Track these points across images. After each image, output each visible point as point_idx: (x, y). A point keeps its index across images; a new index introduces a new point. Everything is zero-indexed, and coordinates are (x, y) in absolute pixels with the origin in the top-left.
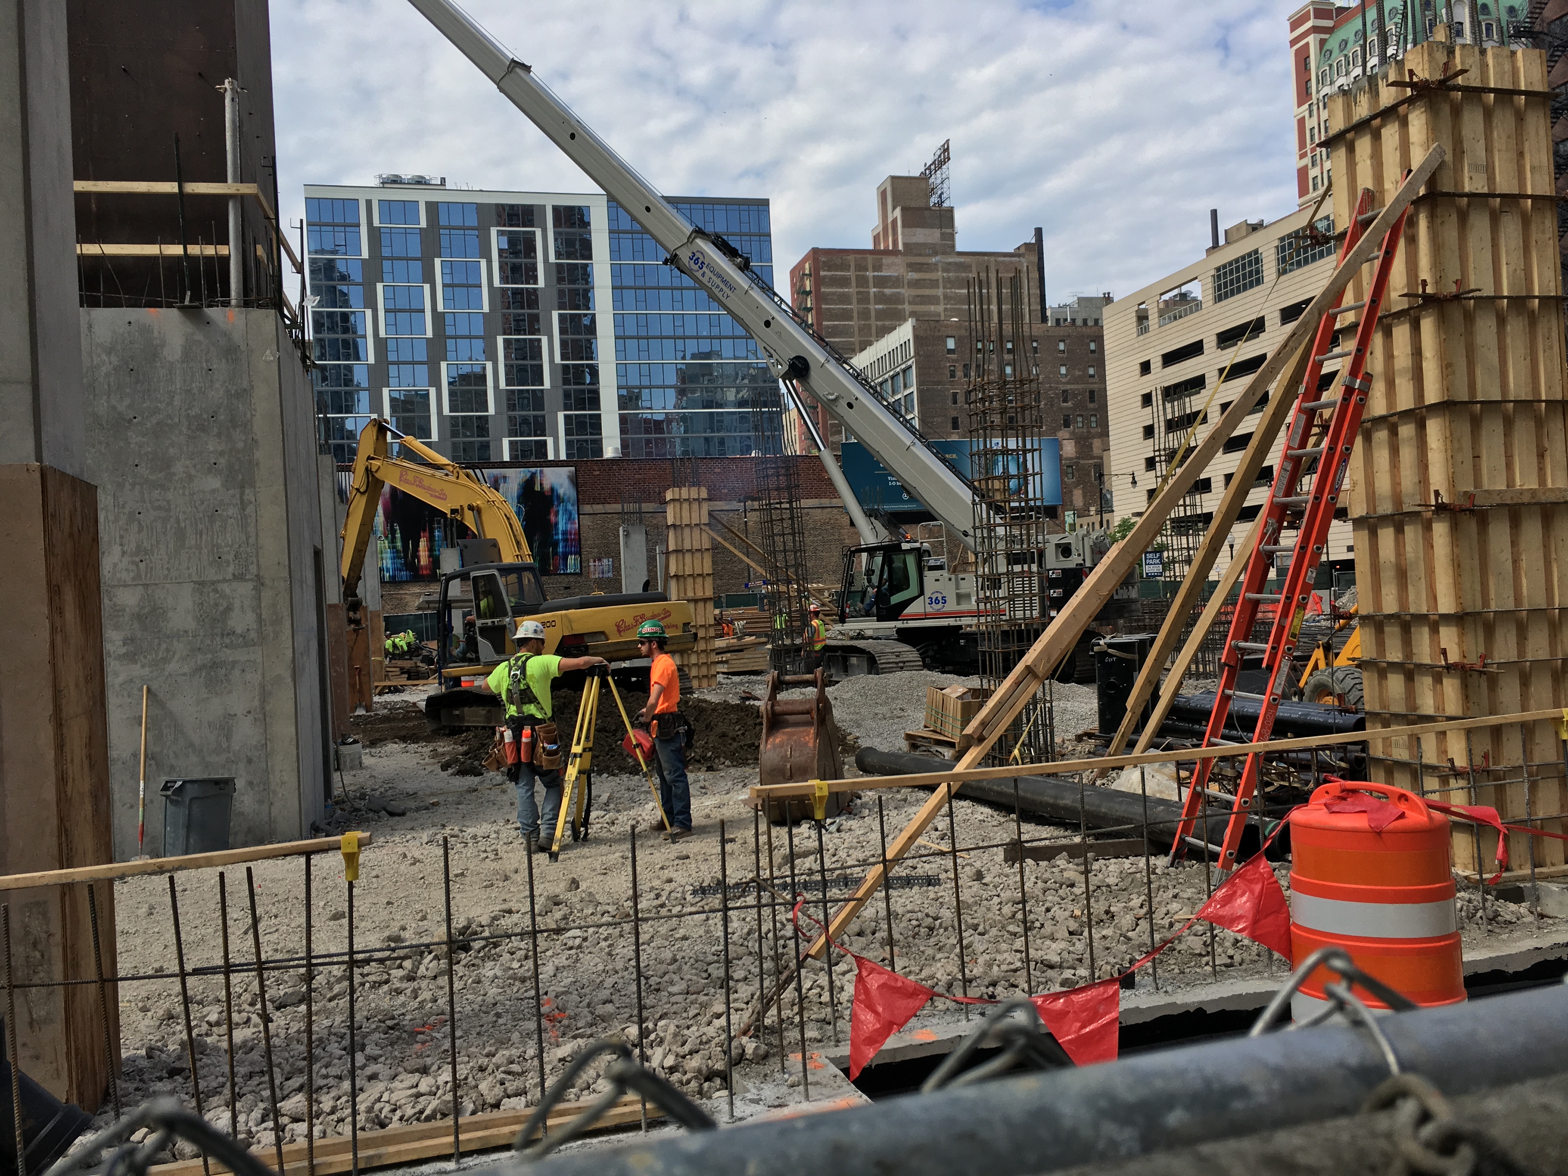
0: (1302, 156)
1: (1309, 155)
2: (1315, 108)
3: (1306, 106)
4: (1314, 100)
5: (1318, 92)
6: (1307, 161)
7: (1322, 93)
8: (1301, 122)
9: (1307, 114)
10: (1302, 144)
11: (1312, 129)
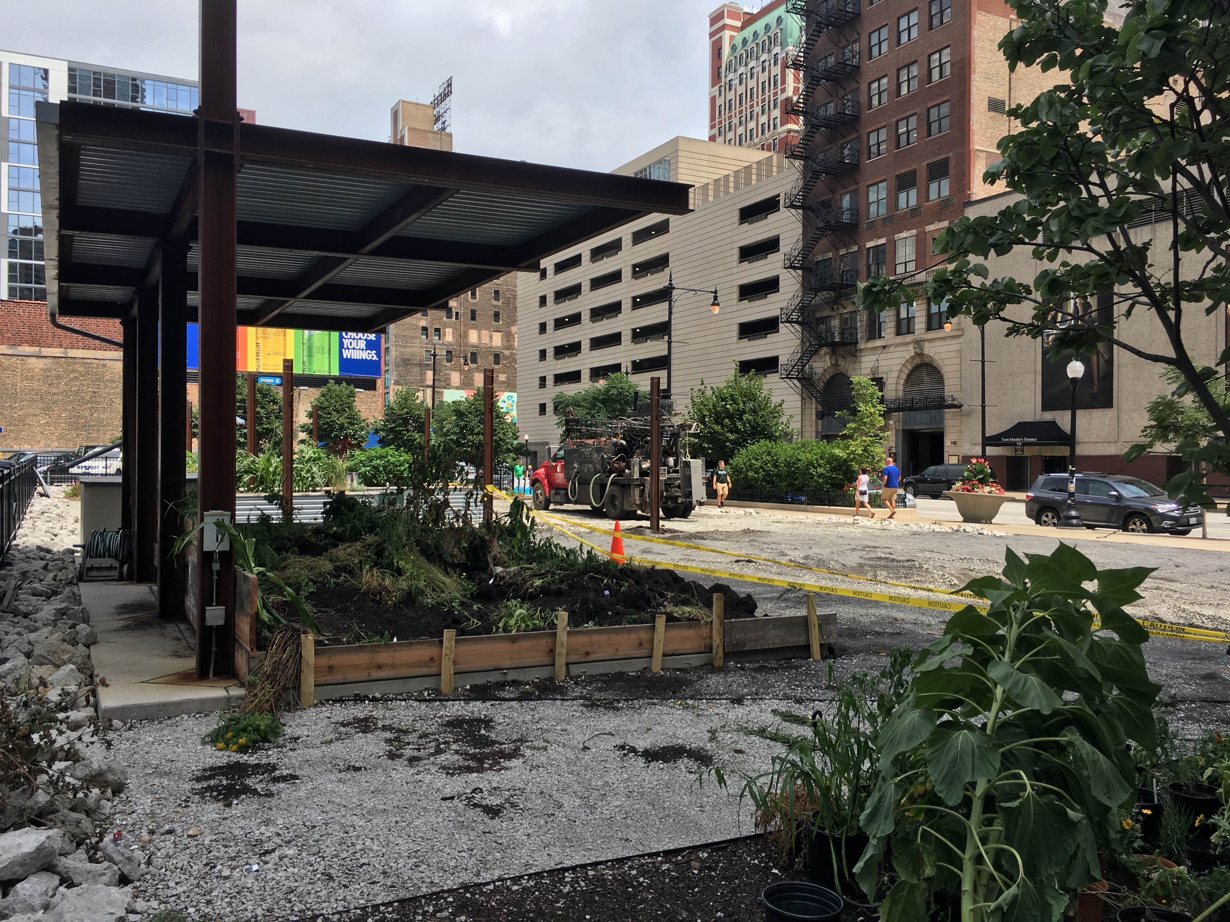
0: (712, 127)
1: (717, 127)
2: (723, 89)
3: (717, 87)
4: (723, 84)
5: (726, 77)
6: (715, 131)
7: (729, 78)
8: (713, 100)
9: (717, 93)
10: (713, 118)
11: (720, 106)
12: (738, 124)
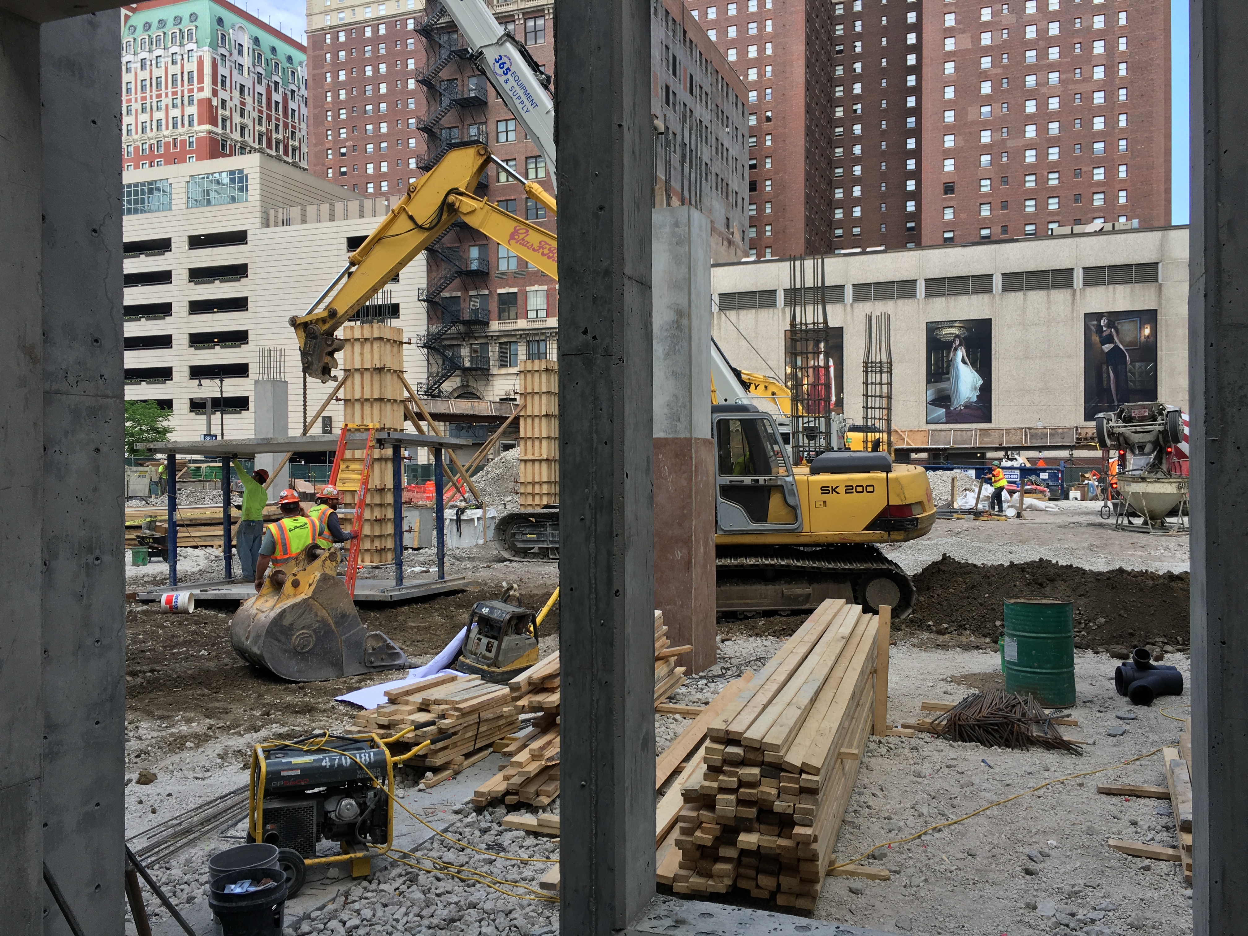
12: (140, 111)
